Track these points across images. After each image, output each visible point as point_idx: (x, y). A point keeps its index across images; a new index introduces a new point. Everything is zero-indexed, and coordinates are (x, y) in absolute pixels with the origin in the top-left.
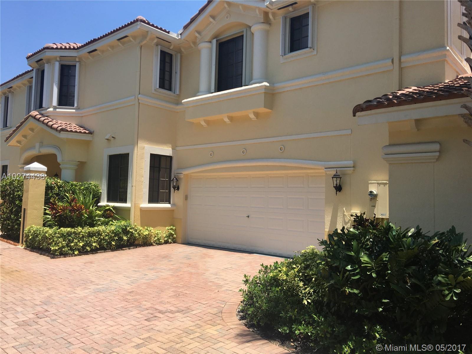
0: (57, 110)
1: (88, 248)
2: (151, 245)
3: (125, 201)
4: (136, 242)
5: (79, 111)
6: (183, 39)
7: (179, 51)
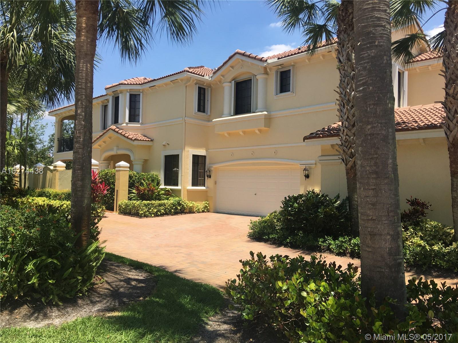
0: (129, 125)
3: (177, 185)
6: (212, 80)
7: (210, 87)
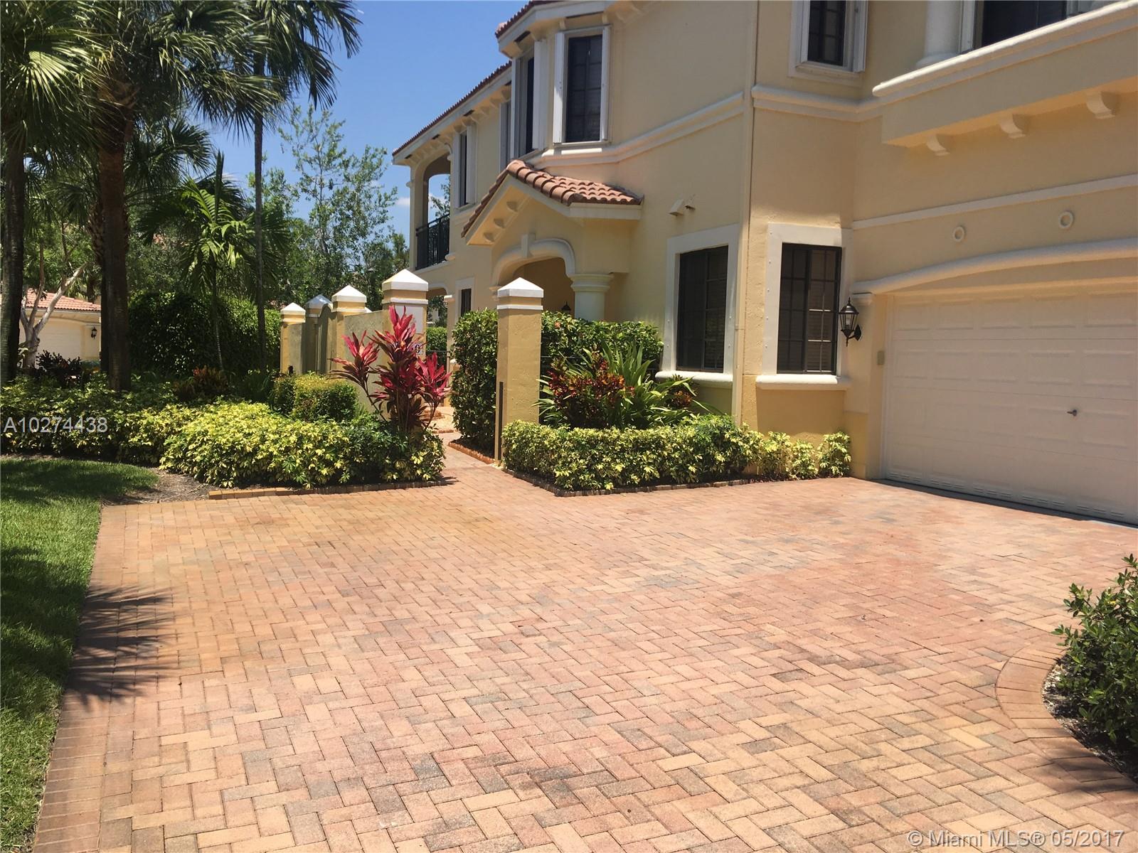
0: (564, 152)
1: (634, 477)
2: (784, 477)
3: (719, 367)
4: (748, 470)
5: (611, 151)
